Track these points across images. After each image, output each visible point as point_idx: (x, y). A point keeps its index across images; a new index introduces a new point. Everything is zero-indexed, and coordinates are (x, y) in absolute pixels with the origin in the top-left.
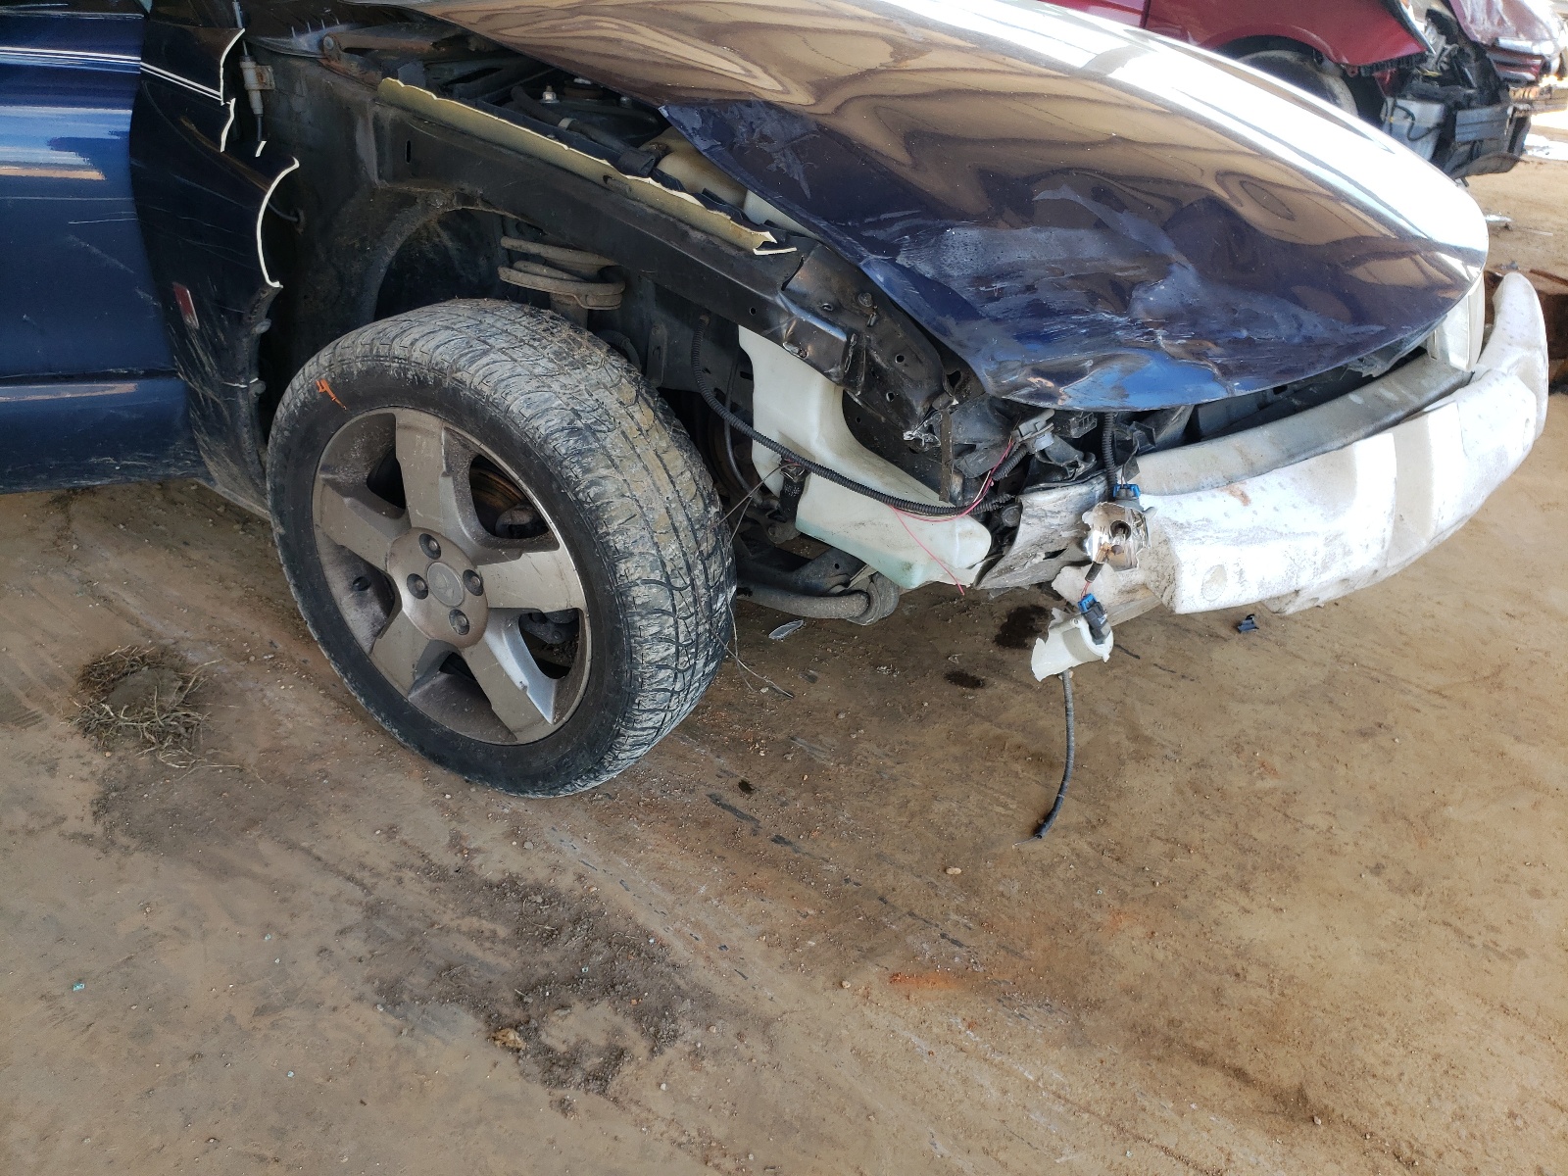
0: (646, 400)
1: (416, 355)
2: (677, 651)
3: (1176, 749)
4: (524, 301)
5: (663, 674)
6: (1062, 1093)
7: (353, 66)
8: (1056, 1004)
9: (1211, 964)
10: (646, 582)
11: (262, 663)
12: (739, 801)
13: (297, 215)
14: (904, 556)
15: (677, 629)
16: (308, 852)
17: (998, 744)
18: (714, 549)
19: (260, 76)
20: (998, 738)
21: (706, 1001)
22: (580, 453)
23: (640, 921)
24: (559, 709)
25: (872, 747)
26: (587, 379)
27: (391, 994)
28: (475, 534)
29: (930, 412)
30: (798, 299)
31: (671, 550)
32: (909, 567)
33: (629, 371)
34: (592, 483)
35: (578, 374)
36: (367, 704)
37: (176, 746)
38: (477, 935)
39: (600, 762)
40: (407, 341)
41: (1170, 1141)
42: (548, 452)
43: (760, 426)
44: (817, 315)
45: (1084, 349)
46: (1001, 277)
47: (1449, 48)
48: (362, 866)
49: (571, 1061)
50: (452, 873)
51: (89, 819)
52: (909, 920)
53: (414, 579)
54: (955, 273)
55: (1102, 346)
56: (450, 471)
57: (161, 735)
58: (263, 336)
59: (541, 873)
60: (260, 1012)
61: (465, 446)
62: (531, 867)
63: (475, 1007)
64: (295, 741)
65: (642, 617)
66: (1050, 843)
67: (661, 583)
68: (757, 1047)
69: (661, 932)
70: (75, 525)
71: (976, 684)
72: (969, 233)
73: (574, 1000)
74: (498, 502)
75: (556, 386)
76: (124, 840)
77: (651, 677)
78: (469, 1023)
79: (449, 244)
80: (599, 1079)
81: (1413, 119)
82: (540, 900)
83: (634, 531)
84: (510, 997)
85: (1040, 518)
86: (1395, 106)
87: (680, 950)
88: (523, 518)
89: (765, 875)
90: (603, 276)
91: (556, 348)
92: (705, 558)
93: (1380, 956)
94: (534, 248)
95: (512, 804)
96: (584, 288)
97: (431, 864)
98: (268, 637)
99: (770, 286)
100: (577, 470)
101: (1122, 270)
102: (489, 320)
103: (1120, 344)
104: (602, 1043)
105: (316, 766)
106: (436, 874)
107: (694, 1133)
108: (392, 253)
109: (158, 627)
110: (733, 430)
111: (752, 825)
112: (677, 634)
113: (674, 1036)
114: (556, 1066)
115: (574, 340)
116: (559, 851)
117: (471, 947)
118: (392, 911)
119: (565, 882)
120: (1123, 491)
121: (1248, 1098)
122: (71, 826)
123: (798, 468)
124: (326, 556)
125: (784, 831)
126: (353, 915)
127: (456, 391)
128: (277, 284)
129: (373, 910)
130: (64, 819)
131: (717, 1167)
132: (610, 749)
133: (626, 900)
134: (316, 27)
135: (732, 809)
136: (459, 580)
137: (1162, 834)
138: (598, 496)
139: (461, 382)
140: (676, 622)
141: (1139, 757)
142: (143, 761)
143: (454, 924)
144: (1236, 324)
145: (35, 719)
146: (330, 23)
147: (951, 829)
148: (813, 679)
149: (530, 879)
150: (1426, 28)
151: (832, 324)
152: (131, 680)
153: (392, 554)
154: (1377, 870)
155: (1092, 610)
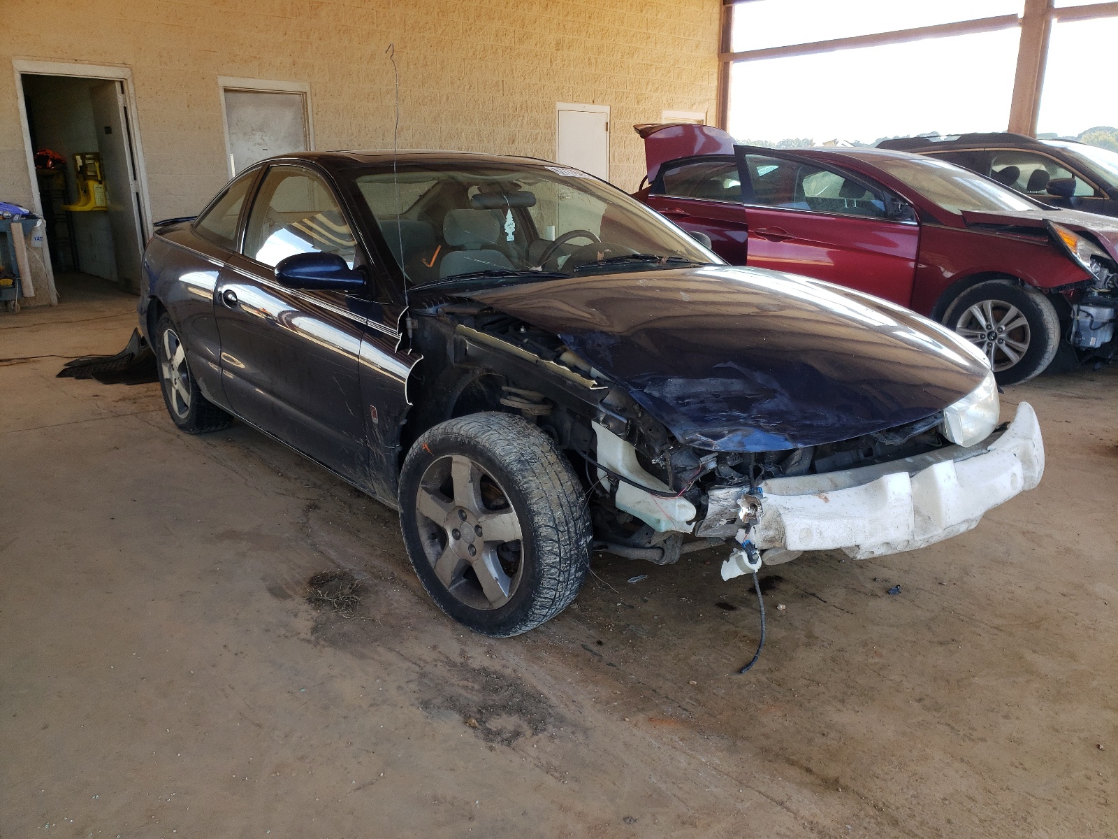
0: (554, 451)
1: (462, 432)
2: (560, 559)
3: (830, 642)
4: (509, 412)
5: (553, 570)
6: (717, 768)
7: (448, 319)
8: (725, 737)
9: (812, 729)
10: (546, 526)
11: (387, 580)
12: (595, 648)
13: (422, 378)
14: (656, 516)
15: (560, 550)
16: (398, 652)
17: (736, 634)
18: (580, 516)
19: (413, 324)
20: (735, 632)
21: (561, 720)
22: (522, 470)
23: (539, 688)
24: (510, 591)
25: (668, 632)
26: (529, 442)
27: (426, 705)
28: (480, 509)
29: (662, 452)
30: (606, 406)
31: (559, 514)
32: (659, 521)
33: (548, 439)
34: (525, 483)
35: (525, 440)
36: (431, 594)
37: (346, 609)
38: (466, 688)
39: (526, 616)
40: (459, 426)
41: (763, 789)
42: (509, 470)
43: (599, 462)
44: (613, 412)
45: (723, 426)
46: (689, 398)
47: (1111, 275)
48: (420, 659)
49: (498, 733)
50: (459, 664)
51: (309, 634)
52: (665, 700)
53: (455, 531)
54: (668, 396)
55: (732, 425)
56: (472, 480)
57: (340, 605)
58: (404, 425)
59: (498, 668)
60: (372, 705)
61: (479, 470)
62: (494, 665)
63: (460, 711)
64: (397, 611)
65: (544, 542)
66: (746, 676)
67: (553, 528)
68: (580, 737)
69: (546, 693)
70: (310, 522)
71: (731, 608)
72: (678, 380)
73: (503, 713)
74: (492, 497)
75: (515, 444)
76: (323, 643)
77: (548, 571)
78: (456, 717)
79: (484, 389)
80: (508, 742)
81: (1092, 317)
82: (495, 677)
83: (542, 504)
84: (475, 709)
85: (718, 501)
86: (1079, 310)
87: (554, 700)
88: (502, 502)
89: (600, 677)
90: (544, 401)
91: (518, 430)
92: (575, 520)
93: (904, 734)
94: (514, 390)
95: (489, 641)
96: (533, 406)
97: (450, 660)
98: (391, 571)
99: (595, 401)
100: (520, 477)
101: (750, 395)
102: (493, 419)
103: (741, 424)
104: (512, 729)
105: (405, 621)
106: (450, 664)
107: (545, 763)
108: (459, 393)
109: (343, 564)
110: (589, 463)
111: (599, 657)
112: (560, 552)
113: (545, 730)
114: (490, 735)
115: (526, 427)
116: (507, 660)
117: (462, 692)
118: (431, 676)
119: (508, 672)
120: (755, 491)
121: (808, 778)
122: (303, 636)
123: (615, 477)
124: (419, 523)
125: (614, 661)
126: (414, 676)
127: (475, 446)
128: (411, 404)
129: (423, 675)
130: (300, 633)
131: (552, 775)
132: (531, 608)
133: (534, 682)
134: (436, 304)
135: (591, 651)
136: (473, 530)
137: (807, 677)
138: (527, 488)
139: (479, 443)
140: (559, 547)
141: (808, 645)
142: (332, 615)
143: (456, 683)
144: (806, 418)
145: (290, 596)
146: (441, 302)
147: (697, 667)
148: (646, 601)
149: (493, 669)
150: (1092, 265)
151: (621, 416)
152: (330, 583)
153: (447, 519)
154: (920, 700)
155: (749, 547)
